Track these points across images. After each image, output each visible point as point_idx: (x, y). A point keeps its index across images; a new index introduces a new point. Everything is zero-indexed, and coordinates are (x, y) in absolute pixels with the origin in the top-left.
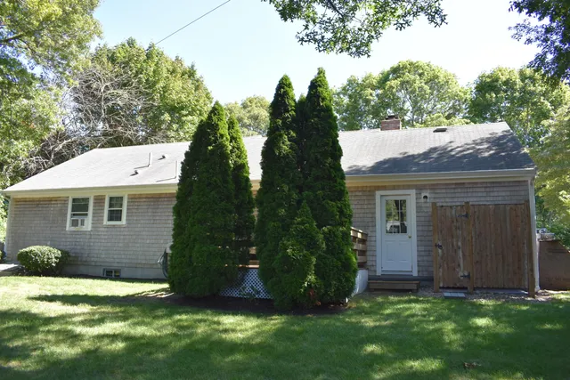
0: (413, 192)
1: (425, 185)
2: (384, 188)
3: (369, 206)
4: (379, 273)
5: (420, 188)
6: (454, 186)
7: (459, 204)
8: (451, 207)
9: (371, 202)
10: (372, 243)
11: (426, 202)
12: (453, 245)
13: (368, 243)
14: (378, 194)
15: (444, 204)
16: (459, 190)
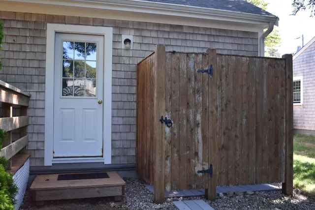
0: (109, 32)
1: (127, 23)
2: (62, 20)
3: (36, 49)
4: (48, 162)
5: (119, 27)
6: (167, 29)
7: (200, 51)
8: (188, 54)
9: (39, 41)
10: (38, 113)
11: (127, 49)
12: (188, 120)
13: (30, 112)
14: (51, 28)
15: (176, 49)
16: (175, 36)
